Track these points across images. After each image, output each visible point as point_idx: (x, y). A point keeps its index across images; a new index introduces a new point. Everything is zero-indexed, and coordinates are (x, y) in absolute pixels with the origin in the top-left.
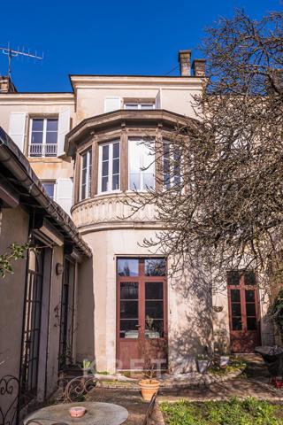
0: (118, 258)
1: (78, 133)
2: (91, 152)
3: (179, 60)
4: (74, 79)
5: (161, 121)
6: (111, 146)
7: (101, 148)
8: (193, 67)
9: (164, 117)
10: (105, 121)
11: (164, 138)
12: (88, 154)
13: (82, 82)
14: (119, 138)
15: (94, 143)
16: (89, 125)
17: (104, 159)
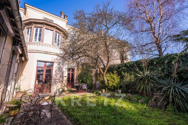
0: (38, 61)
1: (27, 22)
2: (31, 29)
3: (61, 13)
4: (26, 5)
5: (56, 27)
6: (39, 29)
7: (35, 29)
8: (64, 16)
9: (57, 26)
10: (38, 21)
11: (56, 32)
12: (30, 29)
13: (29, 7)
14: (42, 27)
15: (33, 27)
16: (32, 21)
17: (36, 32)
